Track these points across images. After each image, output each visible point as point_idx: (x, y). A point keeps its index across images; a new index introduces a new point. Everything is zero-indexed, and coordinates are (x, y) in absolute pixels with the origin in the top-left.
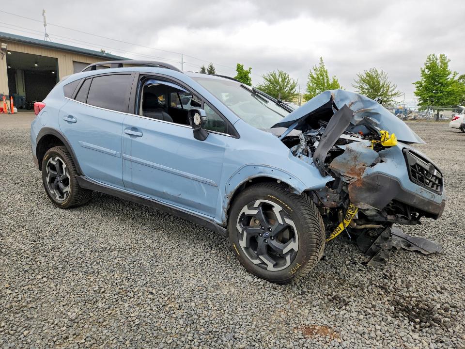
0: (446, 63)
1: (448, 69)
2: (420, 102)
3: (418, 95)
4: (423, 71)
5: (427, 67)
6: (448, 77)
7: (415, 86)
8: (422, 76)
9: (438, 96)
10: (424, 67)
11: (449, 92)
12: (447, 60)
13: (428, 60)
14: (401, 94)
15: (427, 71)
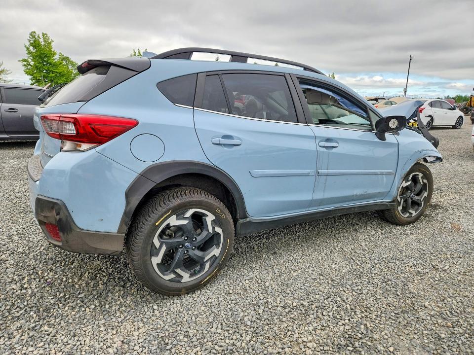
0: (50, 43)
1: (53, 50)
2: (32, 82)
3: (29, 74)
4: (28, 49)
5: (31, 44)
6: (54, 58)
7: (21, 64)
8: (28, 54)
9: (51, 77)
10: (28, 44)
11: (60, 74)
12: (50, 40)
13: (31, 37)
14: (9, 72)
15: (31, 48)
